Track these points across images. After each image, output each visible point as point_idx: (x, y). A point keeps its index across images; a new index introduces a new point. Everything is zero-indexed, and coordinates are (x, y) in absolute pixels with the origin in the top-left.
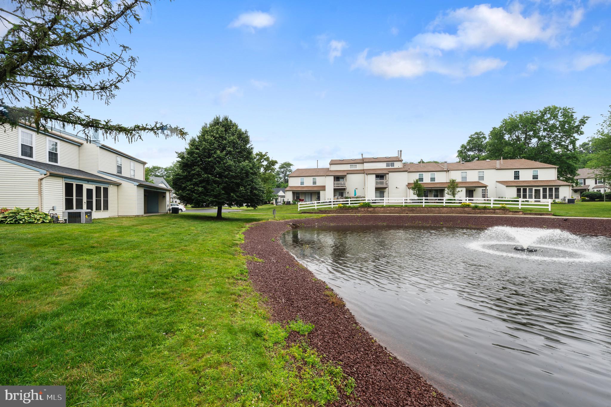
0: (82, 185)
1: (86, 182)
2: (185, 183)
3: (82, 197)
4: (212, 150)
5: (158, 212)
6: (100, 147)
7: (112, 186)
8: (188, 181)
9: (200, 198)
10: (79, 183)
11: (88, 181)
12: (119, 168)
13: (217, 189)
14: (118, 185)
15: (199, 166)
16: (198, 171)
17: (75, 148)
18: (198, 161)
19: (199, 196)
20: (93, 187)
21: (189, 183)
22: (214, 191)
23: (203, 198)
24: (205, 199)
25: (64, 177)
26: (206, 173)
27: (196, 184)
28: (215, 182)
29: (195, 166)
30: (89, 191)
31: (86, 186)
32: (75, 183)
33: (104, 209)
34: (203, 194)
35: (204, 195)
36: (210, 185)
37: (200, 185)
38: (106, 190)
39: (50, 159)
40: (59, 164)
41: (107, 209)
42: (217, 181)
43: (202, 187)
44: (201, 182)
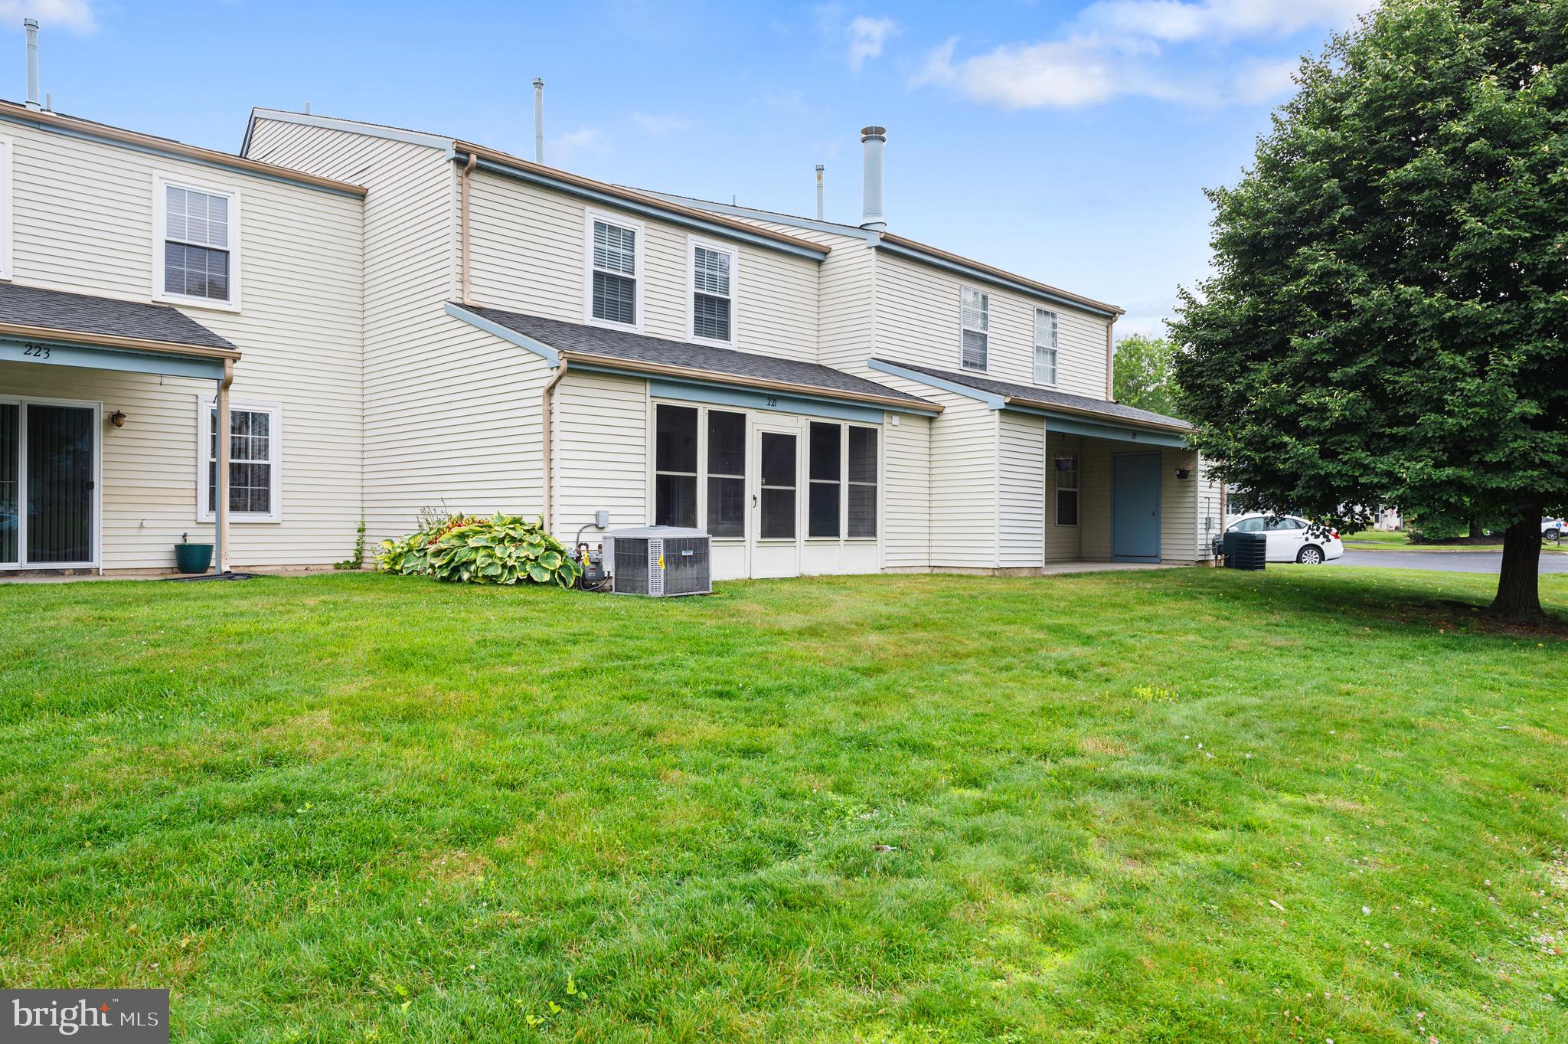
0: (743, 417)
1: (763, 403)
2: (1245, 369)
3: (741, 470)
4: (1431, 95)
5: (1156, 558)
6: (879, 249)
7: (896, 420)
8: (1261, 357)
9: (1331, 467)
10: (728, 405)
11: (774, 397)
12: (976, 341)
13: (1471, 385)
14: (931, 415)
15: (1331, 234)
16: (1326, 274)
17: (800, 273)
18: (1332, 203)
19: (1327, 454)
20: (796, 425)
21: (1265, 370)
22: (1439, 406)
23: (1358, 464)
24: (1366, 469)
25: (654, 382)
26: (1385, 275)
27: (1312, 373)
28: (1450, 332)
29: (1307, 241)
30: (778, 449)
31: (760, 422)
32: (704, 406)
33: (851, 534)
34: (1355, 439)
35: (1366, 446)
36: (1418, 364)
37: (1335, 375)
38: (864, 440)
39: (702, 326)
40: (735, 343)
41: (874, 533)
42: (1471, 321)
43: (1350, 384)
44: (1345, 349)
